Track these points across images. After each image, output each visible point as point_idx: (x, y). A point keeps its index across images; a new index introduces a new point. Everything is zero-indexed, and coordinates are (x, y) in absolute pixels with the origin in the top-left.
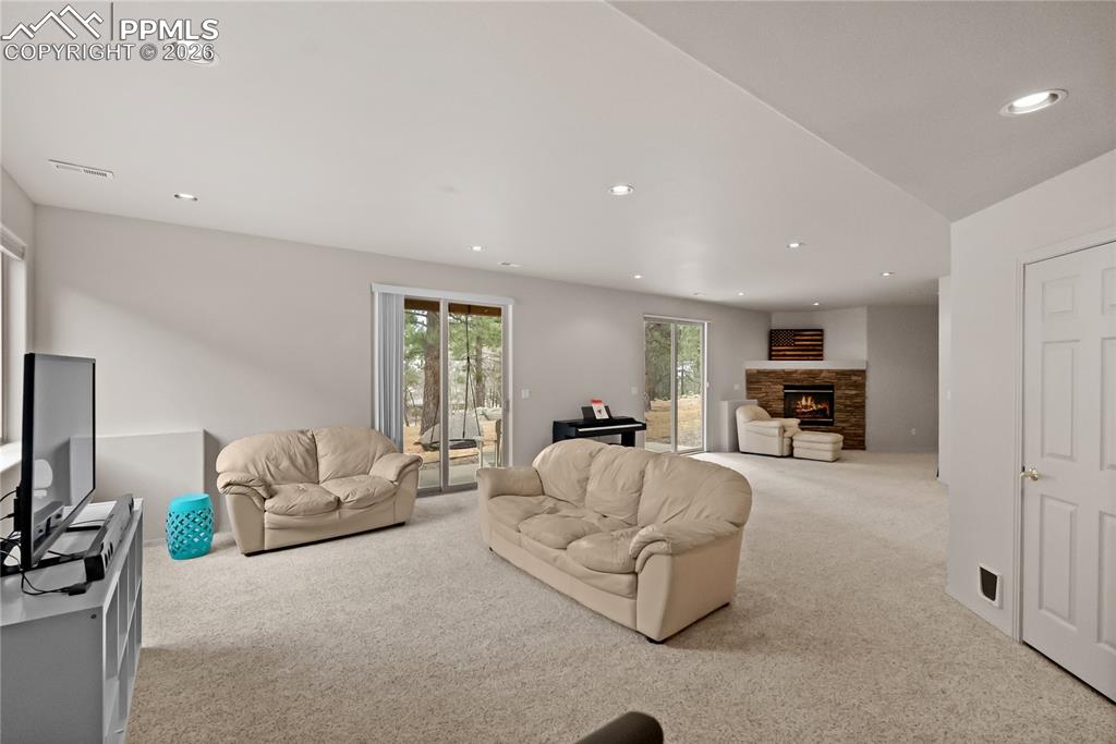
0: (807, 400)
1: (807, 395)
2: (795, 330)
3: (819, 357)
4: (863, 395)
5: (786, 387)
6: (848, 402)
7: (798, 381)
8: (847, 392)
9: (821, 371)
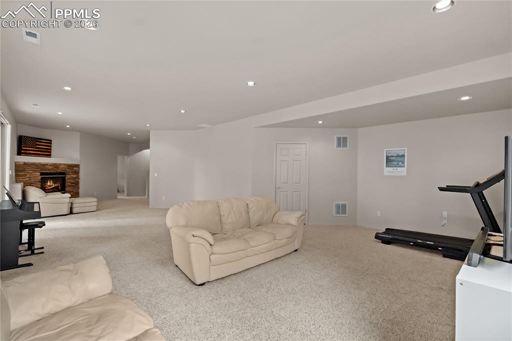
0: (50, 183)
1: (50, 179)
2: (37, 138)
3: (49, 156)
4: (78, 178)
5: (42, 174)
6: (72, 181)
7: (49, 170)
8: (72, 176)
9: (60, 164)
